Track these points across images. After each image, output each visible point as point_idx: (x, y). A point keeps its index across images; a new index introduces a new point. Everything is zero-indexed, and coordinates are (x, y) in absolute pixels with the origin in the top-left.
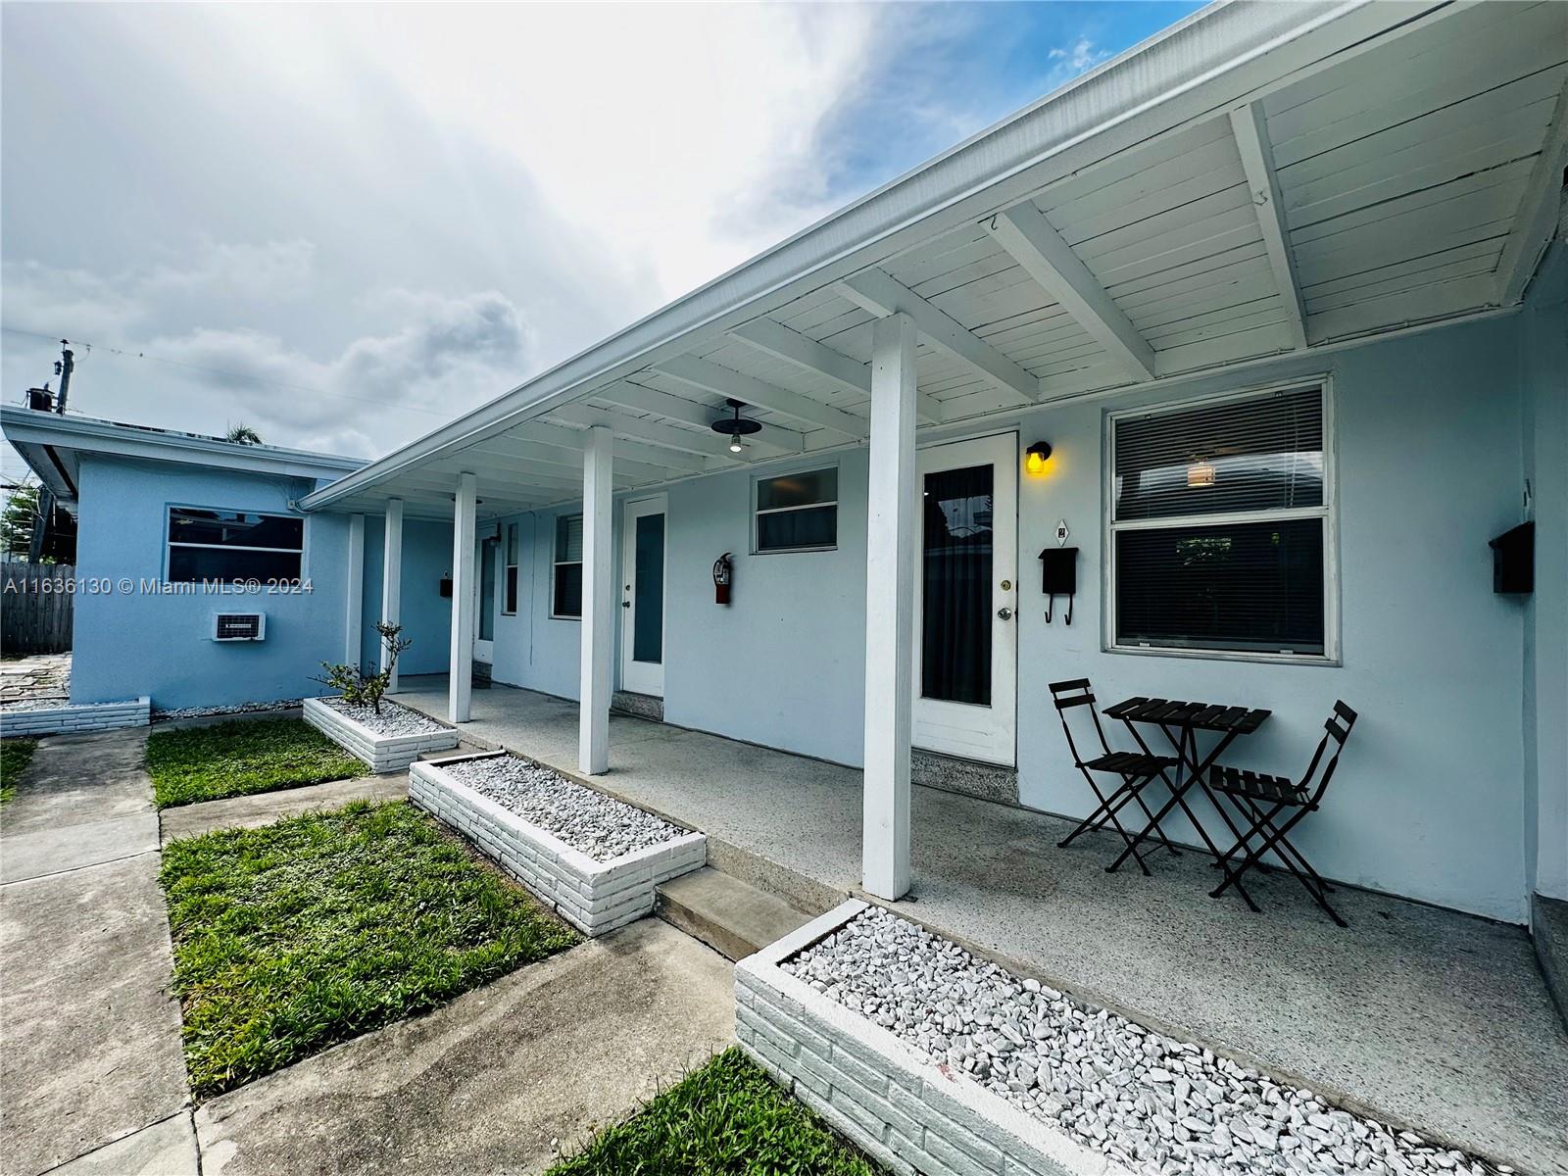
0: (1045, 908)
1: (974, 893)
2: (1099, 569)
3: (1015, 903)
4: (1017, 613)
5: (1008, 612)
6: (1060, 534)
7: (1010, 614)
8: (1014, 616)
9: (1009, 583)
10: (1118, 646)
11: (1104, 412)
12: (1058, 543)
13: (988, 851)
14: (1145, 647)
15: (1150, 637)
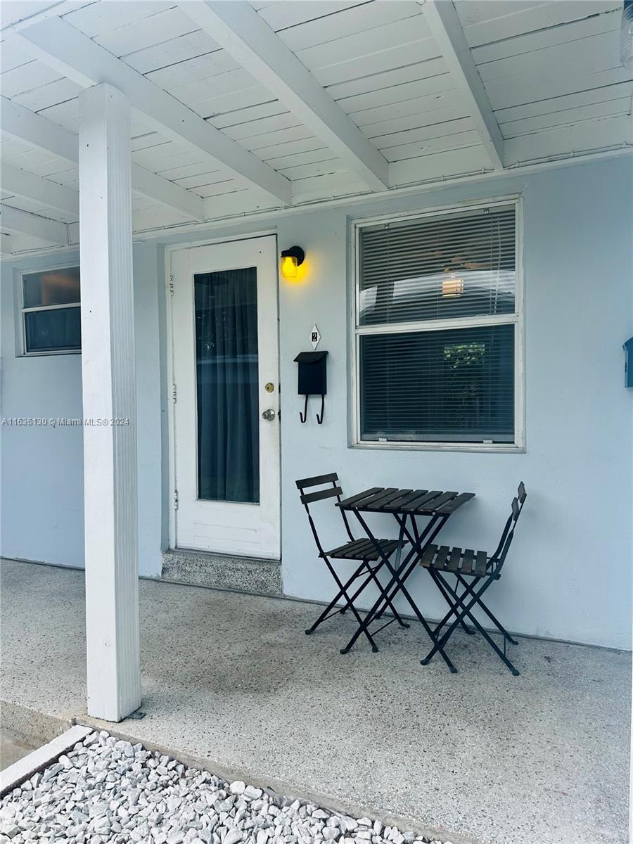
0: (272, 702)
1: (208, 697)
2: (345, 371)
3: (245, 700)
4: (279, 413)
5: (272, 413)
6: (313, 337)
7: (274, 415)
8: (277, 416)
9: (271, 384)
10: (362, 442)
11: (349, 219)
12: (312, 347)
13: (238, 649)
14: (383, 442)
15: (387, 433)
